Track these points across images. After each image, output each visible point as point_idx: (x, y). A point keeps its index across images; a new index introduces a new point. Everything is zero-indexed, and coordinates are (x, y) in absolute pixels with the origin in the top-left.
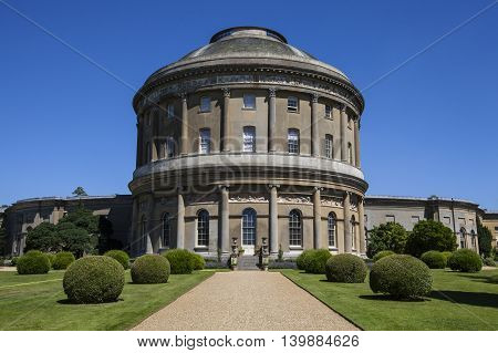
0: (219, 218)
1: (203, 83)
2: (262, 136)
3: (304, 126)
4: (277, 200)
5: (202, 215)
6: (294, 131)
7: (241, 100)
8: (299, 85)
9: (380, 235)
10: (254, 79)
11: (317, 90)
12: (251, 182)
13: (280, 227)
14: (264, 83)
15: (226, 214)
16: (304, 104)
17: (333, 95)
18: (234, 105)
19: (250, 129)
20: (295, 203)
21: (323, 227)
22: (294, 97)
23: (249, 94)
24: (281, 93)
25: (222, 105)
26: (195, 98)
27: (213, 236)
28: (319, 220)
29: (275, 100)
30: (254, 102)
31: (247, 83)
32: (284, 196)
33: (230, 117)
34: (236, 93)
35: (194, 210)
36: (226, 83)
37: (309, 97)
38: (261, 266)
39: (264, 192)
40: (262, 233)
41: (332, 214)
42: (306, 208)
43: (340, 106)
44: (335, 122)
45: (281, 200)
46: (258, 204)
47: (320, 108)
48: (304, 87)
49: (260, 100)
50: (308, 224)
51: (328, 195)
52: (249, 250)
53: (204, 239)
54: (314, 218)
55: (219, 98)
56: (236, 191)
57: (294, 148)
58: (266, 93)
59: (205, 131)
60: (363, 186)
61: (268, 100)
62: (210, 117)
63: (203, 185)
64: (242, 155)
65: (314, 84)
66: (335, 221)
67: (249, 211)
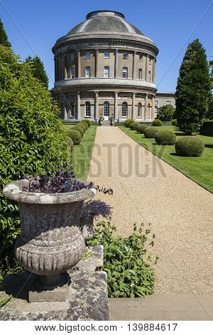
0: (95, 105)
1: (87, 46)
2: (112, 72)
3: (130, 66)
4: (118, 98)
5: (88, 104)
6: (126, 68)
7: (103, 54)
8: (128, 47)
9: (162, 111)
10: (109, 44)
11: (136, 49)
12: (107, 90)
13: (119, 109)
14: (113, 47)
15: (97, 104)
16: (130, 55)
17: (143, 50)
18: (100, 56)
19: (107, 68)
20: (125, 99)
21: (136, 109)
22: (126, 53)
23: (107, 52)
24: (120, 51)
25: (95, 56)
26: (83, 53)
27: (92, 112)
28: (134, 106)
29: (118, 54)
30: (109, 55)
31: (106, 46)
32: (121, 96)
33: (98, 62)
34: (101, 51)
35: (84, 101)
36: (97, 46)
37: (132, 52)
38: (111, 125)
39: (113, 94)
40: (111, 112)
41: (140, 104)
42: (129, 101)
43: (146, 55)
44: (144, 63)
45: (119, 98)
46: (110, 99)
47: (137, 57)
48: (130, 48)
49: (112, 54)
50: (129, 108)
51: (138, 95)
52: (106, 118)
53: (88, 113)
54: (132, 105)
55: (94, 52)
56: (101, 94)
57: (125, 75)
58: (114, 51)
59: (88, 68)
60: (155, 90)
61: (115, 54)
62: (90, 61)
63: (87, 91)
64: (104, 78)
65: (135, 46)
66: (141, 106)
67: (106, 103)
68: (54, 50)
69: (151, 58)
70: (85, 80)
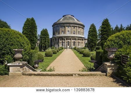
0: (65, 42)
1: (62, 25)
2: (70, 32)
3: (76, 31)
5: (63, 42)
6: (74, 31)
9: (87, 44)
10: (69, 24)
12: (68, 38)
13: (72, 44)
15: (66, 42)
17: (80, 26)
18: (67, 28)
19: (69, 31)
20: (74, 41)
21: (78, 44)
22: (74, 27)
23: (68, 26)
24: (73, 26)
25: (65, 28)
26: (61, 27)
27: (64, 45)
29: (72, 27)
31: (68, 25)
33: (66, 30)
34: (67, 26)
35: (61, 41)
36: (65, 25)
37: (76, 27)
38: (70, 48)
39: (70, 39)
40: (70, 44)
41: (79, 42)
42: (76, 41)
44: (80, 30)
45: (72, 40)
46: (70, 41)
47: (78, 28)
48: (76, 25)
49: (70, 27)
50: (76, 43)
51: (78, 39)
52: (68, 46)
53: (63, 45)
55: (65, 27)
57: (74, 33)
58: (71, 26)
59: (63, 31)
60: (84, 38)
62: (63, 29)
63: (62, 38)
64: (68, 34)
68: (53, 26)
69: (82, 28)
70: (62, 35)
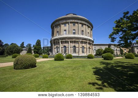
0: (59, 48)
2: (67, 32)
3: (76, 29)
8: (75, 21)
9: (98, 51)
11: (79, 21)
13: (70, 49)
14: (67, 21)
16: (76, 24)
17: (83, 22)
18: (62, 26)
19: (65, 30)
20: (74, 44)
21: (81, 49)
22: (74, 23)
23: (65, 24)
24: (71, 23)
25: (60, 26)
26: (56, 26)
31: (64, 21)
33: (61, 29)
37: (78, 23)
39: (68, 42)
40: (67, 51)
41: (83, 46)
42: (77, 45)
43: (85, 25)
44: (85, 28)
45: (71, 44)
46: (67, 45)
47: (80, 25)
48: (76, 21)
50: (77, 49)
51: (82, 42)
54: (79, 47)
57: (74, 33)
58: (68, 23)
59: (58, 32)
61: (69, 24)
64: (64, 35)
65: (78, 20)
66: (84, 48)
67: (65, 46)
69: (89, 27)
